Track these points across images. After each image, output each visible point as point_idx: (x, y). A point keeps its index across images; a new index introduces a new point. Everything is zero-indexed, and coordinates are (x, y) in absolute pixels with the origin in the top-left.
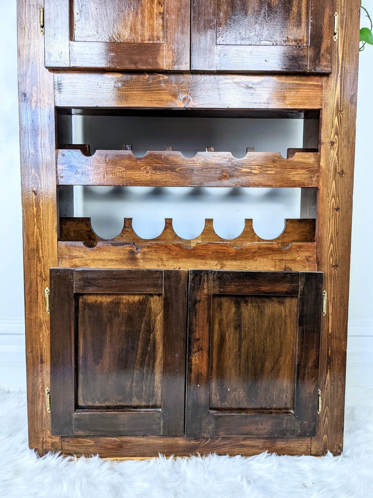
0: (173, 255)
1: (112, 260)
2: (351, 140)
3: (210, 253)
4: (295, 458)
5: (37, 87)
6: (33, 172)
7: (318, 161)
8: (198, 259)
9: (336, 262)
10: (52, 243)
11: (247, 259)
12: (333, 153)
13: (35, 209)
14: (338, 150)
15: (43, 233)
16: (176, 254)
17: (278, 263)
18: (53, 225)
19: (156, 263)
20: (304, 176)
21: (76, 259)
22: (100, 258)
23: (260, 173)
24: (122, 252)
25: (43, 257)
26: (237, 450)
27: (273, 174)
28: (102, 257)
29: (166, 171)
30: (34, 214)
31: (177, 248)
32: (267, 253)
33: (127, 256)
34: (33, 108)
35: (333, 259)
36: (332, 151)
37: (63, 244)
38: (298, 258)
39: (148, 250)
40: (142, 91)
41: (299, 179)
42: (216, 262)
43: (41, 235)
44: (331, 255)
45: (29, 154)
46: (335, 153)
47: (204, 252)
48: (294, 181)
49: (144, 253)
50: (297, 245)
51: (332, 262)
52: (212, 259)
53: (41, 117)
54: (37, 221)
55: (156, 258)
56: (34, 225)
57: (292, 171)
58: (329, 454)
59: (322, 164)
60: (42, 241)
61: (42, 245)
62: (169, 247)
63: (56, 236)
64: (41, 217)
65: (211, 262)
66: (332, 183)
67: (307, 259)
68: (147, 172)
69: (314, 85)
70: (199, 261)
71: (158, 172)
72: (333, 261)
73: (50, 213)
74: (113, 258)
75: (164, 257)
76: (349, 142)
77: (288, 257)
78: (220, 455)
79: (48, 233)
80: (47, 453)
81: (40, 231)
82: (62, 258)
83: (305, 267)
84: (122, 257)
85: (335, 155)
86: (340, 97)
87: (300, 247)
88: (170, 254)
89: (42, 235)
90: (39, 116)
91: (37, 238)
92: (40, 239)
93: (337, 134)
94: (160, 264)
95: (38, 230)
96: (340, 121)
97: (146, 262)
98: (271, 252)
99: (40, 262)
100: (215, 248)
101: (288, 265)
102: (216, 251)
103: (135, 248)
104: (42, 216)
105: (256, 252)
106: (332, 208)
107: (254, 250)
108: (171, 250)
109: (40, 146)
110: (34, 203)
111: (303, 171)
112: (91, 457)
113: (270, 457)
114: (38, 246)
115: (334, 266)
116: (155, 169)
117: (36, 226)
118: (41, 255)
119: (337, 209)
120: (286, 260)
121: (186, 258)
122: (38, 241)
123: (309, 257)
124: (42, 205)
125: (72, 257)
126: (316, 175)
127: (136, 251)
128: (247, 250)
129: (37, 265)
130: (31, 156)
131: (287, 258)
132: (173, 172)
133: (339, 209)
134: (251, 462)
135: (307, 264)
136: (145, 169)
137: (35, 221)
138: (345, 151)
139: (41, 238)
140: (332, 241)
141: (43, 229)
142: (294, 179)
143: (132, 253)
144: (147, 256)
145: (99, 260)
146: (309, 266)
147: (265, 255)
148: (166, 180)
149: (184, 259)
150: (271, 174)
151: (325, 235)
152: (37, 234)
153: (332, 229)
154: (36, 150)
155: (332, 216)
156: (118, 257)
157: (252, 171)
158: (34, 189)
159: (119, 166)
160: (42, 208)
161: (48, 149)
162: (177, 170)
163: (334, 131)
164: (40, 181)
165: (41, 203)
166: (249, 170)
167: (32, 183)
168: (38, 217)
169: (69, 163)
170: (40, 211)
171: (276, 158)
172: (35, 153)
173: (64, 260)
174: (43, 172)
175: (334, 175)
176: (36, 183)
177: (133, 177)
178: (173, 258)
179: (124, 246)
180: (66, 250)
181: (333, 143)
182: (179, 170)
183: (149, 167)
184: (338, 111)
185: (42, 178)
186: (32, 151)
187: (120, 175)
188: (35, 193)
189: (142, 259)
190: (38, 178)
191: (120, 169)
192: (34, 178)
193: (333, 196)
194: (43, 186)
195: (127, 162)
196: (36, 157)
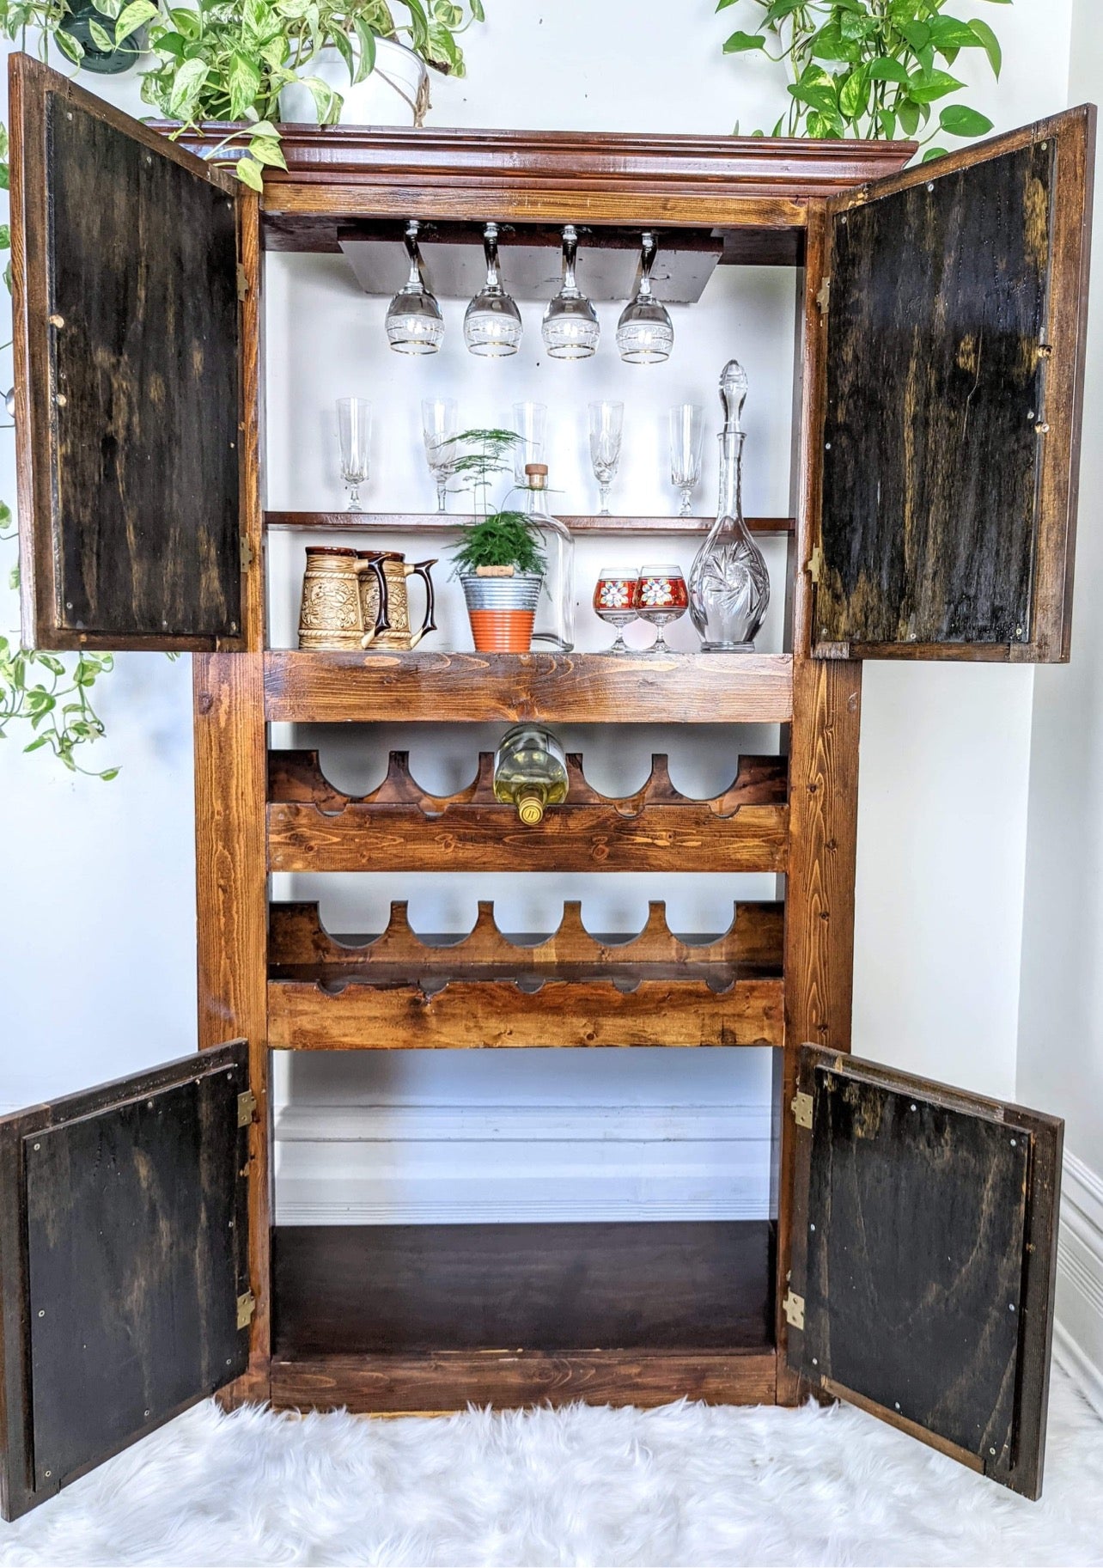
0: (497, 1007)
1: (376, 1018)
2: (850, 782)
4: (744, 1410)
5: (230, 685)
6: (220, 848)
7: (786, 823)
8: (547, 1014)
9: (822, 1018)
10: (256, 986)
11: (647, 1013)
12: (816, 807)
13: (223, 920)
14: (825, 800)
15: (238, 967)
16: (504, 1006)
17: (707, 1021)
18: (258, 949)
19: (464, 1022)
20: (758, 851)
21: (303, 1017)
22: (350, 1014)
23: (673, 846)
24: (395, 1002)
25: (237, 1013)
26: (627, 1394)
27: (697, 847)
28: (357, 1013)
29: (485, 842)
30: (220, 929)
31: (506, 994)
32: (687, 1001)
33: (405, 1010)
34: (223, 724)
35: (817, 1013)
36: (811, 803)
37: (278, 986)
38: (749, 1012)
39: (448, 997)
41: (747, 857)
42: (584, 1021)
43: (233, 972)
44: (814, 1006)
45: (213, 813)
46: (819, 807)
47: (561, 1000)
48: (739, 860)
49: (439, 1004)
50: (745, 986)
51: (817, 1020)
52: (575, 1014)
53: (237, 741)
54: (226, 942)
55: (464, 1013)
56: (220, 952)
57: (736, 842)
58: (813, 1402)
59: (794, 827)
60: (235, 983)
61: (235, 990)
62: (489, 992)
63: (263, 971)
64: (235, 935)
65: (574, 1020)
66: (813, 864)
67: (767, 1013)
68: (447, 846)
70: (550, 1018)
71: (469, 846)
72: (817, 1016)
73: (253, 927)
74: (378, 1015)
75: (480, 1011)
76: (845, 786)
77: (728, 1009)
78: (591, 1404)
79: (248, 966)
80: (241, 1404)
81: (232, 963)
82: (274, 1014)
83: (762, 1029)
84: (395, 1012)
85: (819, 811)
86: (828, 700)
87: (752, 989)
88: (491, 1004)
89: (235, 971)
90: (234, 740)
91: (225, 975)
92: (232, 980)
93: (821, 769)
94: (472, 1025)
95: (228, 961)
96: (827, 746)
97: (444, 1021)
98: (693, 999)
100: (583, 991)
101: (728, 1025)
102: (582, 997)
103: (421, 994)
104: (238, 933)
105: (664, 1000)
106: (815, 914)
107: (661, 996)
108: (493, 997)
109: (234, 797)
110: (221, 907)
111: (756, 842)
112: (331, 1411)
113: (691, 1409)
114: (227, 993)
115: (819, 1028)
116: (463, 839)
117: (224, 953)
118: (233, 1010)
119: (825, 915)
120: (725, 1015)
121: (523, 1011)
122: (227, 983)
123: (770, 1008)
124: (237, 912)
125: (294, 1014)
126: (783, 848)
127: (423, 999)
128: (645, 995)
129: (224, 1031)
130: (217, 817)
131: (725, 1012)
132: (498, 844)
133: (828, 915)
134: (654, 1420)
135: (766, 1022)
136: (444, 838)
137: (223, 943)
138: (838, 801)
139: (234, 976)
140: (814, 978)
141: (239, 960)
142: (738, 856)
143: (415, 1003)
144: (444, 1010)
145: (348, 1018)
146: (771, 1027)
147: (682, 1005)
148: (485, 860)
149: (520, 1015)
150: (692, 847)
151: (801, 966)
152: (225, 969)
153: (814, 954)
154: (227, 807)
155: (815, 928)
156: (387, 1012)
157: (656, 841)
158: (222, 882)
159: (392, 834)
160: (236, 917)
161: (251, 803)
162: (506, 840)
163: (815, 764)
164: (234, 866)
165: (235, 909)
166: (650, 841)
167: (219, 869)
168: (228, 933)
169: (293, 829)
170: (233, 923)
171: (702, 817)
172: (225, 811)
173: (279, 1019)
174: (240, 848)
175: (818, 851)
176: (225, 869)
177: (418, 854)
178: (499, 1014)
179: (399, 990)
180: (282, 1000)
181: (815, 787)
182: (511, 840)
183: (451, 836)
184: (823, 726)
185: (238, 858)
186: (218, 806)
187: (395, 852)
188: (225, 891)
189: (436, 1015)
190: (229, 859)
191: (395, 840)
192: (222, 861)
193: (816, 890)
194: (239, 876)
195: (407, 826)
196: (227, 818)
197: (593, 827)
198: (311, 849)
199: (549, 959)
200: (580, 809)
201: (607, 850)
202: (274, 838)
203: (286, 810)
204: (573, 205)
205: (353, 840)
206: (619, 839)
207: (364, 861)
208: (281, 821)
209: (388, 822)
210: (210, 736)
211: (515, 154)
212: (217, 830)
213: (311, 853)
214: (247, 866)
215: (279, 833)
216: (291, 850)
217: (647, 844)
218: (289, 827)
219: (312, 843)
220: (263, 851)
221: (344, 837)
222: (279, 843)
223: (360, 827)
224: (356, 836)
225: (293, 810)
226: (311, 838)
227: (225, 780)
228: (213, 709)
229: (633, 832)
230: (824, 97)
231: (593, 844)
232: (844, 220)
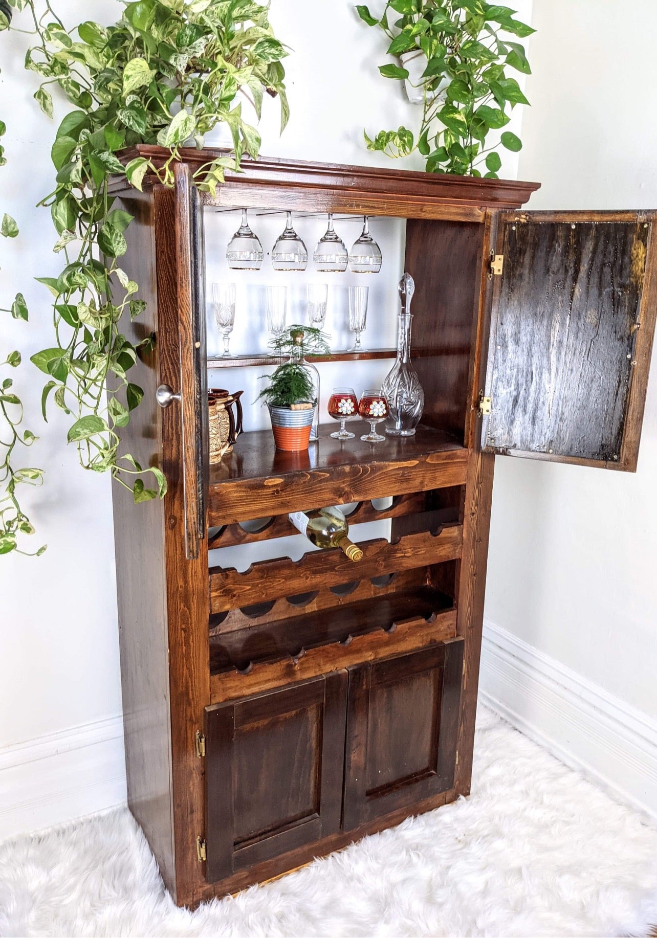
0: (330, 657)
1: (269, 680)
3: (365, 645)
6: (182, 606)
7: (462, 533)
9: (472, 624)
10: (204, 680)
11: (399, 641)
12: (474, 523)
13: (184, 648)
14: (477, 519)
15: (193, 672)
16: (333, 656)
17: (424, 638)
18: (205, 660)
19: (313, 669)
21: (230, 690)
22: (255, 681)
23: (413, 555)
24: (279, 668)
25: (193, 698)
27: (423, 554)
28: (259, 680)
30: (183, 654)
31: (334, 649)
33: (285, 671)
35: (470, 621)
36: (472, 521)
37: (216, 677)
38: (442, 629)
39: (306, 658)
40: (302, 494)
42: (370, 653)
43: (191, 676)
44: (469, 618)
45: (178, 587)
47: (360, 645)
50: (441, 617)
51: (469, 625)
52: (367, 651)
54: (187, 660)
55: (314, 665)
56: (183, 667)
59: (465, 535)
60: (192, 682)
61: (192, 685)
62: (327, 650)
63: (208, 671)
64: (191, 655)
66: (472, 551)
67: (449, 627)
68: (307, 578)
69: (460, 462)
70: (355, 656)
71: (317, 576)
72: (470, 623)
73: (202, 648)
74: (271, 677)
75: (322, 662)
76: (486, 511)
77: (433, 630)
79: (200, 671)
80: (199, 904)
81: (190, 671)
82: (215, 692)
83: (447, 636)
84: (279, 674)
85: (475, 525)
86: (481, 472)
87: (444, 618)
88: (327, 657)
91: (186, 679)
92: (190, 681)
93: (477, 505)
94: (317, 670)
95: (188, 670)
96: (480, 492)
97: (304, 671)
98: (419, 630)
99: (190, 704)
100: (370, 638)
101: (433, 637)
102: (370, 641)
104: (193, 653)
105: (406, 633)
106: (471, 574)
108: (328, 653)
109: (190, 575)
110: (183, 641)
111: (448, 546)
112: (248, 888)
114: (187, 689)
115: (470, 628)
116: (315, 572)
117: (185, 668)
118: (191, 697)
119: (475, 575)
120: (432, 633)
121: (342, 656)
122: (187, 683)
123: (451, 624)
124: (193, 642)
125: (224, 690)
126: (459, 547)
128: (398, 633)
129: (186, 710)
130: (180, 589)
132: (331, 572)
135: (449, 632)
136: (305, 574)
137: (185, 661)
138: (483, 518)
139: (191, 678)
140: (469, 606)
141: (194, 668)
142: (441, 554)
143: (290, 666)
144: (304, 666)
145: (255, 684)
146: (451, 634)
147: (414, 633)
148: (325, 582)
149: (341, 659)
150: (421, 554)
151: (464, 601)
152: (186, 675)
153: (470, 595)
154: (186, 582)
155: (471, 582)
156: (276, 675)
157: (406, 555)
158: (183, 626)
159: (278, 578)
160: (192, 644)
161: (200, 577)
162: (336, 569)
163: (474, 503)
164: (191, 615)
165: (191, 640)
166: (403, 555)
167: (181, 619)
168: (187, 656)
169: (224, 587)
170: (190, 648)
171: (427, 538)
172: (185, 584)
173: (216, 695)
174: (194, 604)
175: (474, 544)
176: (186, 618)
177: (292, 586)
178: (331, 660)
179: (281, 662)
180: (219, 684)
181: (474, 514)
182: (340, 568)
183: (308, 572)
184: (478, 483)
185: (192, 611)
186: (181, 583)
187: (280, 588)
188: (185, 630)
189: (300, 669)
190: (188, 612)
191: (280, 581)
192: (184, 613)
193: (472, 564)
194: (193, 621)
195: (286, 572)
196: (186, 589)
197: (378, 553)
198: (234, 596)
199: (313, 610)
200: (372, 545)
201: (384, 563)
202: (214, 594)
203: (221, 577)
204: (378, 208)
205: (257, 586)
206: (389, 557)
207: (264, 596)
208: (217, 584)
209: (277, 571)
210: (176, 542)
211: (355, 178)
212: (180, 597)
213: (235, 598)
214: (198, 613)
215: (217, 590)
216: (223, 599)
217: (402, 557)
218: (222, 586)
219: (235, 593)
220: (207, 603)
221: (253, 585)
222: (216, 596)
223: (262, 578)
224: (258, 584)
225: (225, 576)
226: (234, 590)
227: (185, 566)
228: (177, 525)
229: (395, 551)
230: (460, 127)
231: (377, 561)
232: (514, 228)
